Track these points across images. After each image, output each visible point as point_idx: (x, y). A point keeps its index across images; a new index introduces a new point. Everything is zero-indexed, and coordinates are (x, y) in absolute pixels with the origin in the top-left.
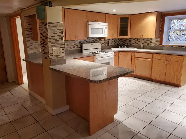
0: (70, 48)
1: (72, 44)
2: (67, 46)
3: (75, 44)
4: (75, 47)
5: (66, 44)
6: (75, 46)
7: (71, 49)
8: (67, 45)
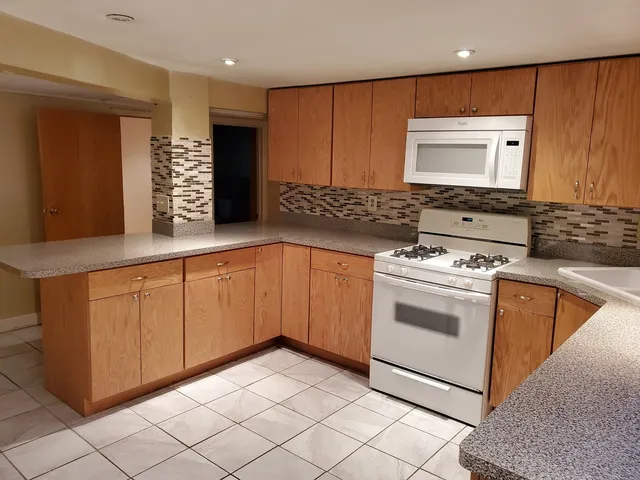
0: (387, 217)
1: (395, 204)
2: (375, 207)
3: (409, 206)
4: (404, 216)
5: (372, 201)
6: (407, 211)
7: (389, 221)
8: (375, 203)
